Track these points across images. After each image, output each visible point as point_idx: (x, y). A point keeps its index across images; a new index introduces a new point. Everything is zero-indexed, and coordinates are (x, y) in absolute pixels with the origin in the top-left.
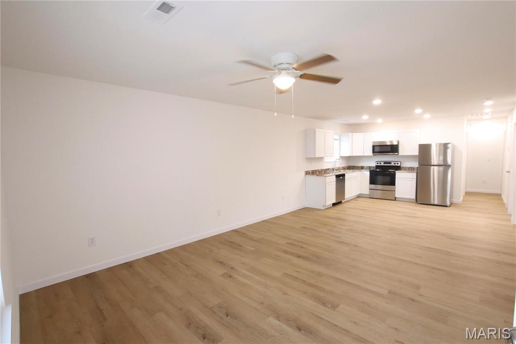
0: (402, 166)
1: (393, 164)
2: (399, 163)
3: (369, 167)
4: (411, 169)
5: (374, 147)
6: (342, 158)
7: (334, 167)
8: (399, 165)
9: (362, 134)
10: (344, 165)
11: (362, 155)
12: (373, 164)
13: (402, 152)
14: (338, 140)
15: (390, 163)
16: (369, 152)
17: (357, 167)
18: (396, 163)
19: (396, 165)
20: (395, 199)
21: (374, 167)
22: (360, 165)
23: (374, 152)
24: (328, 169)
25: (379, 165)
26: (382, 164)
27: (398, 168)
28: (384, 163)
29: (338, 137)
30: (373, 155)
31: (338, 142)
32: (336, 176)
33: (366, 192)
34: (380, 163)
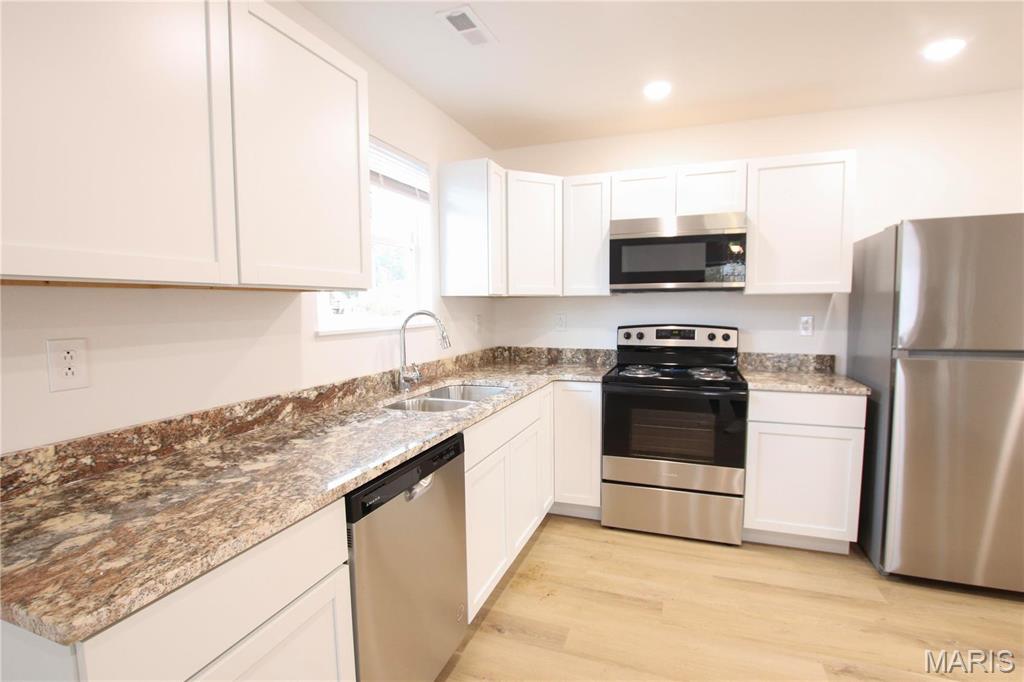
1: (701, 340)
2: (734, 334)
3: (587, 352)
5: (617, 247)
7: (397, 366)
8: (731, 344)
10: (467, 341)
11: (554, 290)
12: (607, 340)
13: (761, 274)
14: (424, 195)
15: (690, 335)
16: (594, 276)
17: (530, 351)
18: (719, 333)
19: (719, 343)
20: (744, 540)
21: (607, 353)
22: (543, 341)
23: (617, 275)
24: (349, 387)
25: (634, 342)
26: (651, 340)
29: (422, 182)
30: (613, 291)
31: (424, 211)
32: (348, 497)
33: (586, 492)
34: (641, 336)
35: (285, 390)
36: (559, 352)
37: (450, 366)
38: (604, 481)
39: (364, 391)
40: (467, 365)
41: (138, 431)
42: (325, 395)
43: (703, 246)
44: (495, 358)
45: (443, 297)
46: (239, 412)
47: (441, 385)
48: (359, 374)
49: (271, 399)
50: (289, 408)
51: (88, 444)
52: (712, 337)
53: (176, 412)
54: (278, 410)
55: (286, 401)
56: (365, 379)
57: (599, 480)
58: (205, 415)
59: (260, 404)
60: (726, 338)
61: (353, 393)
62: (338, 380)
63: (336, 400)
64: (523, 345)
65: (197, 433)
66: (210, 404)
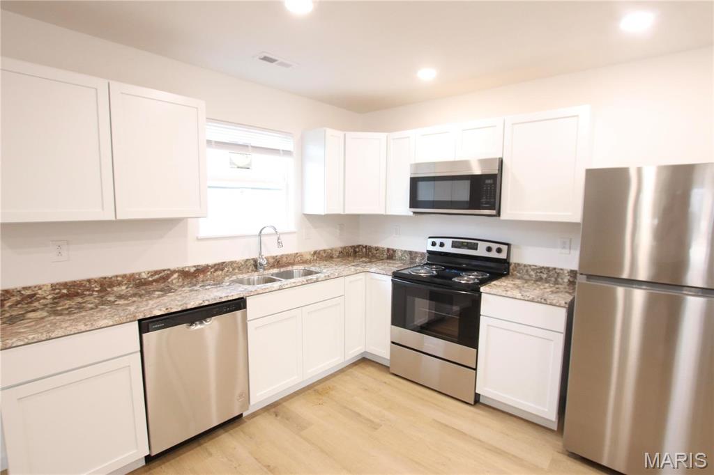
0: (514, 260)
1: (481, 251)
2: (505, 248)
3: (410, 253)
4: (545, 275)
5: (414, 182)
7: (255, 256)
8: (503, 256)
10: (329, 241)
12: (420, 245)
13: (511, 205)
15: (474, 247)
18: (494, 246)
19: (494, 254)
21: (422, 254)
22: (385, 243)
23: (414, 202)
24: (219, 267)
25: (437, 249)
26: (448, 248)
27: (498, 269)
28: (454, 245)
30: (414, 213)
32: (140, 321)
33: (383, 351)
34: (442, 245)
35: (173, 266)
36: (394, 251)
37: (308, 257)
38: (393, 343)
39: (231, 270)
40: (325, 257)
41: (89, 281)
42: (201, 270)
44: (355, 252)
45: (305, 215)
46: (144, 276)
48: (227, 259)
49: (164, 271)
50: (176, 275)
51: (65, 285)
52: (489, 249)
53: (109, 273)
54: (168, 276)
55: (174, 272)
56: (232, 263)
57: (390, 342)
58: (124, 276)
59: (156, 273)
60: (499, 251)
61: (222, 270)
62: (211, 262)
63: (209, 273)
64: (374, 245)
65: (119, 284)
66: (128, 271)
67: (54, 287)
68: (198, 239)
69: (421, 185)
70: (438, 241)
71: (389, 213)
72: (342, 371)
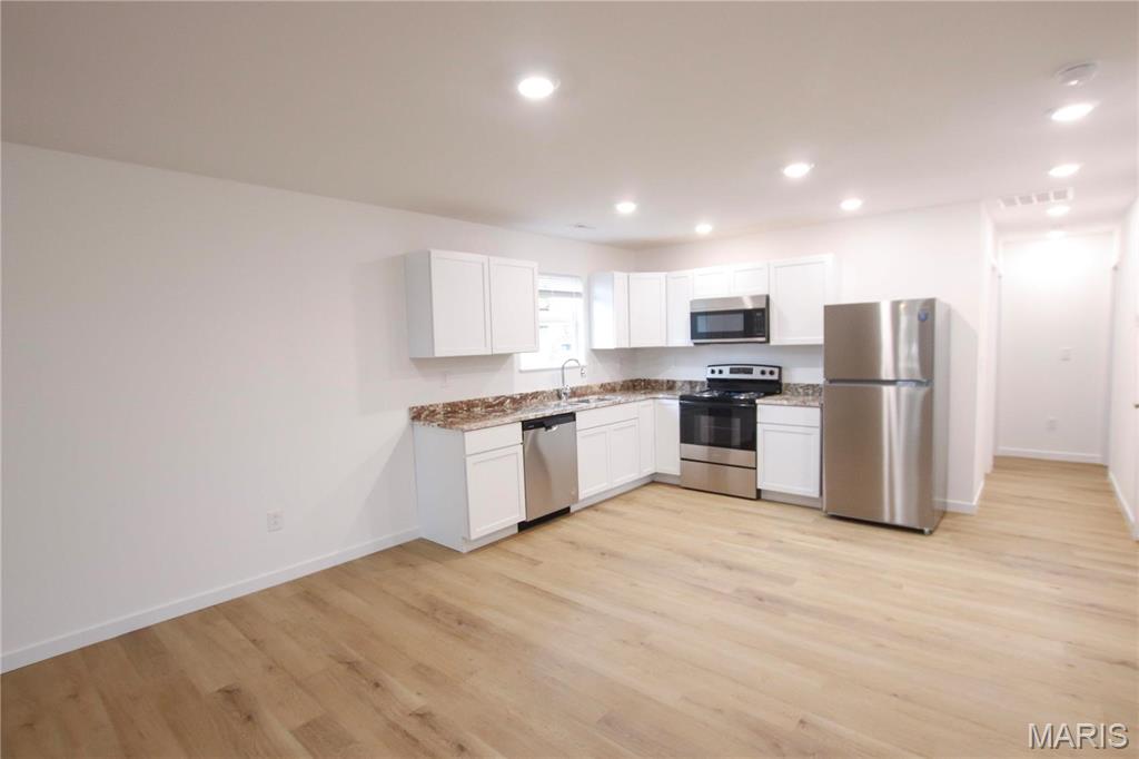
0: (785, 380)
1: (756, 375)
2: (776, 370)
3: (690, 382)
4: (810, 390)
5: (694, 316)
6: (601, 354)
7: (560, 387)
8: (775, 377)
9: (662, 275)
11: (663, 344)
12: (701, 374)
13: (778, 336)
14: (578, 294)
15: (750, 371)
16: (682, 338)
17: (656, 381)
18: (768, 370)
19: (767, 377)
20: (759, 496)
21: (703, 383)
22: (664, 376)
23: (695, 334)
24: (535, 395)
25: (717, 376)
26: (726, 375)
27: (773, 388)
28: (732, 371)
29: (578, 286)
30: (695, 344)
31: (579, 303)
32: (523, 422)
33: (672, 467)
34: (721, 372)
35: (508, 394)
36: (674, 382)
37: (597, 389)
38: (682, 459)
40: (609, 389)
41: (461, 402)
42: (524, 397)
43: (741, 316)
44: (634, 386)
45: (596, 352)
46: (490, 400)
47: (586, 398)
48: (540, 390)
49: (503, 397)
51: (449, 404)
52: (763, 373)
54: (502, 403)
55: (507, 398)
56: (543, 392)
57: (678, 459)
58: (479, 400)
59: (498, 398)
60: (772, 373)
61: (537, 398)
62: (530, 391)
64: (653, 378)
65: (477, 406)
67: (445, 405)
68: (521, 372)
69: (700, 319)
70: (717, 369)
71: (670, 345)
72: (636, 489)
